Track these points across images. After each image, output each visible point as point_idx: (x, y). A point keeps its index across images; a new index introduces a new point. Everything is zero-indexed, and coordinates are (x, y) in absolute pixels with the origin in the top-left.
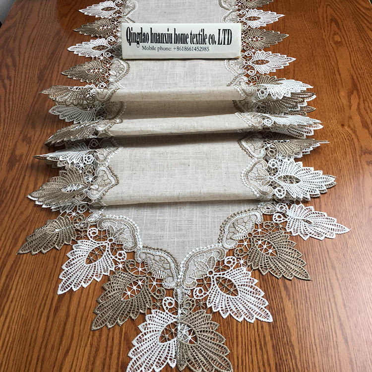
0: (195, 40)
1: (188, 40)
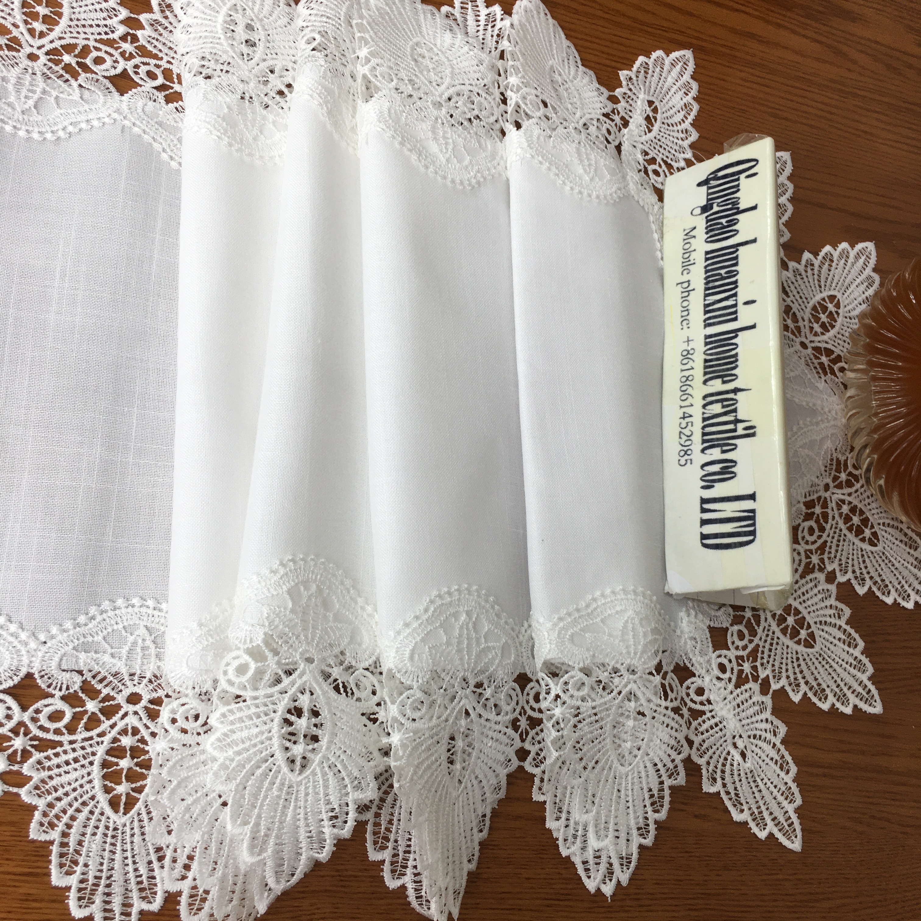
0: (717, 408)
1: (717, 385)
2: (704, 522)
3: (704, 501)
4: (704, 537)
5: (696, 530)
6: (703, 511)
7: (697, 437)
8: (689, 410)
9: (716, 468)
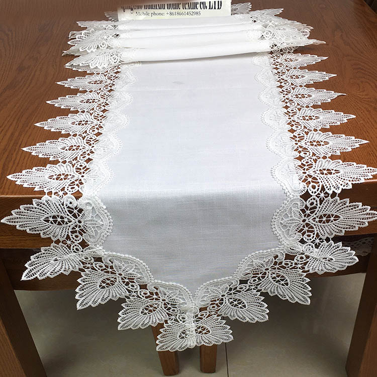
2: (215, 8)
3: (210, 8)
4: (218, 8)
5: (217, 10)
6: (212, 8)
7: (193, 10)
8: (186, 13)
9: (202, 5)
